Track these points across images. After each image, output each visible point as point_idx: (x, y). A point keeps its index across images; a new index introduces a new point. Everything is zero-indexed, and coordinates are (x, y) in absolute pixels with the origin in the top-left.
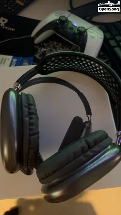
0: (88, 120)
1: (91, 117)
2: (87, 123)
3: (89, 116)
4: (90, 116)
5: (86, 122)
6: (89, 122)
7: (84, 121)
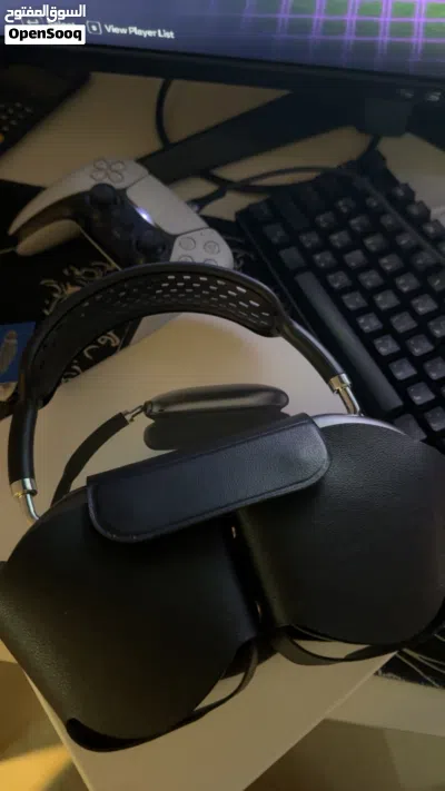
0: (143, 414)
1: (129, 410)
2: (151, 411)
3: (128, 417)
4: (128, 413)
5: (149, 416)
6: (145, 408)
7: (151, 421)
